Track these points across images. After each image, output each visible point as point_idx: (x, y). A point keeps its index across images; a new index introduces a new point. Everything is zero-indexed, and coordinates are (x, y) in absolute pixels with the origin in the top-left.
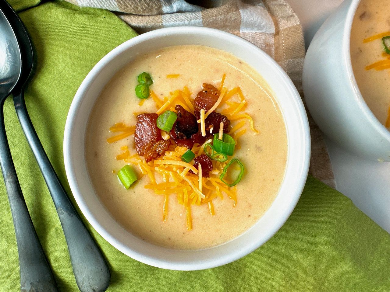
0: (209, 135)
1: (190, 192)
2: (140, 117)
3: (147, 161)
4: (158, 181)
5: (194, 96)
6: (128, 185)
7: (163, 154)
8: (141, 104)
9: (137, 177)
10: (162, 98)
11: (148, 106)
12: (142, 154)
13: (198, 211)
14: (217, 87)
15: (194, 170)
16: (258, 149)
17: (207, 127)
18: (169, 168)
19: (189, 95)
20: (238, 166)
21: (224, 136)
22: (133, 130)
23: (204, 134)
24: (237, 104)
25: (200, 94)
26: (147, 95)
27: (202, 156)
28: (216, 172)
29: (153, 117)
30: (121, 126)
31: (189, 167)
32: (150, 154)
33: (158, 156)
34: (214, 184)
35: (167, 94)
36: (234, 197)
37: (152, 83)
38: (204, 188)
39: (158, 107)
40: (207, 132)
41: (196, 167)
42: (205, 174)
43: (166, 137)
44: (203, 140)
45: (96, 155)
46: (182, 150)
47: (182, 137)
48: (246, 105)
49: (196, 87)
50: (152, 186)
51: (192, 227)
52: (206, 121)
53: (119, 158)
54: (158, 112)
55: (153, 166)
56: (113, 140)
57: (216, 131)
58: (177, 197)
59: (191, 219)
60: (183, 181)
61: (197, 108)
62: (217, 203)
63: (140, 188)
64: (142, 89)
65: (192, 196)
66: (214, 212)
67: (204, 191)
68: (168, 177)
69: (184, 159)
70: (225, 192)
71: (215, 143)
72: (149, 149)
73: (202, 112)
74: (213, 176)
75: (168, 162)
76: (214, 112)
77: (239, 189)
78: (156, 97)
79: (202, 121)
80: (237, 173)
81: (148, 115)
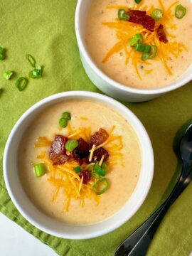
0: (93, 160)
1: (72, 190)
2: (58, 136)
3: (54, 164)
4: (57, 177)
5: (93, 133)
6: (38, 175)
7: (64, 162)
8: (60, 130)
9: (44, 170)
10: (74, 130)
11: (64, 132)
12: (52, 159)
13: (74, 202)
14: (108, 131)
15: (78, 178)
16: (121, 176)
17: (93, 156)
18: (65, 172)
19: (90, 132)
20: (106, 183)
21: (102, 164)
22: (51, 144)
23: (90, 160)
24: (116, 146)
25: (97, 133)
26: (65, 125)
27: (87, 170)
28: (91, 183)
29: (65, 140)
30: (45, 139)
31: (76, 176)
32: (56, 161)
33: (60, 163)
34: (88, 189)
35: (77, 128)
36: (97, 200)
37: (70, 118)
38: (81, 190)
39: (70, 134)
41: (81, 177)
42: (85, 182)
43: (68, 154)
44: (89, 163)
45: (25, 151)
46: (76, 164)
47: (77, 157)
48: (122, 148)
49: (95, 129)
50: (52, 179)
51: (67, 210)
52: (94, 152)
53: (38, 157)
54: (69, 137)
55: (56, 168)
56: (38, 146)
57: (99, 160)
58: (65, 190)
59: (68, 204)
60: (70, 182)
61: (92, 142)
62: (87, 201)
63: (46, 177)
64: (63, 121)
65: (73, 193)
66: (83, 206)
67: (81, 192)
68: (63, 177)
69: (76, 170)
70: (93, 196)
71: (96, 167)
72: (56, 158)
73: (94, 146)
74: (90, 184)
75: (65, 169)
76: (101, 148)
77: (102, 196)
78: (70, 128)
79: (92, 151)
80: (103, 186)
81: (62, 137)
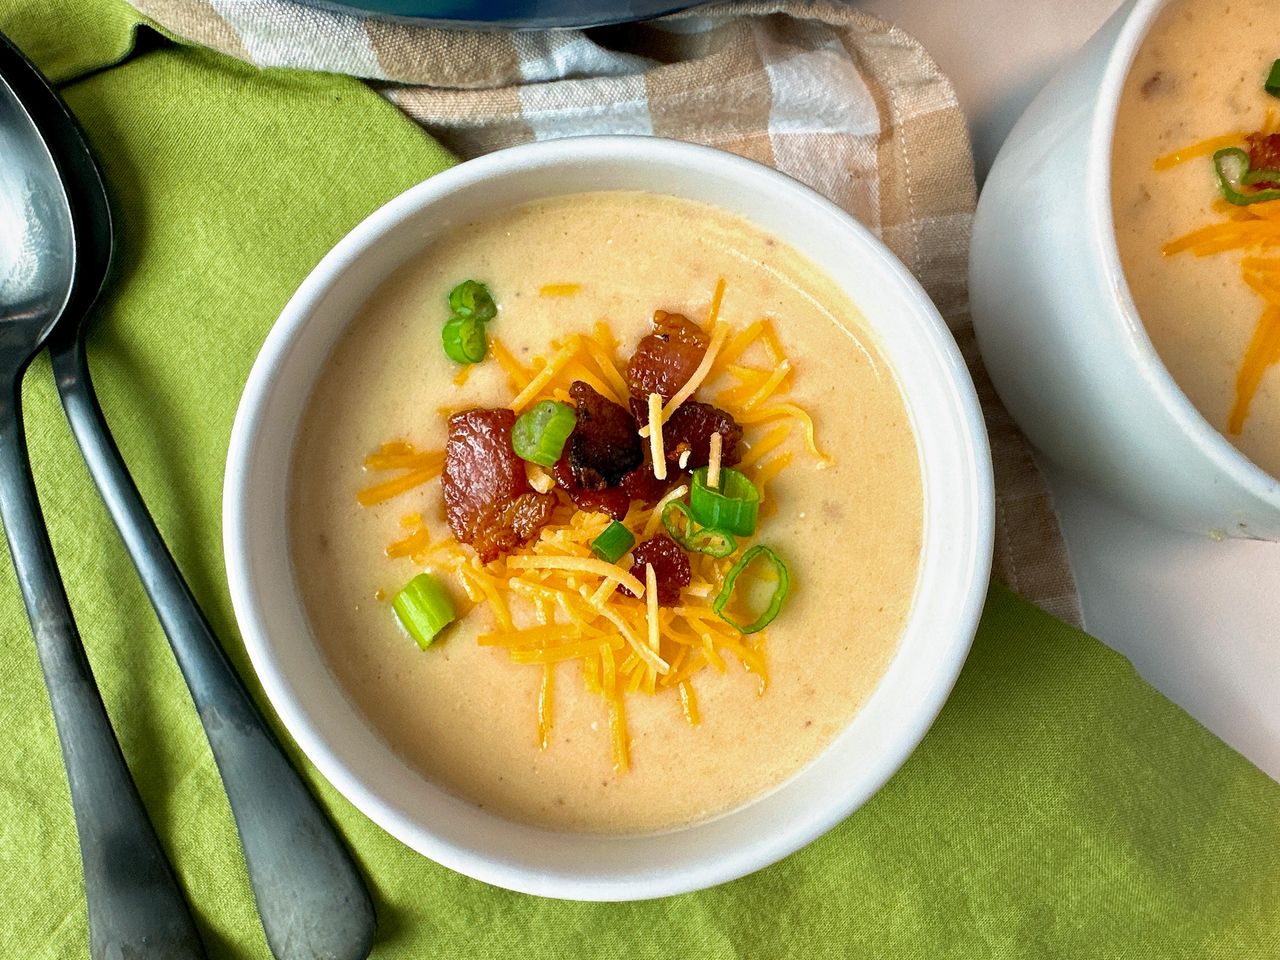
0: (675, 475)
1: (623, 653)
2: (459, 421)
3: (485, 561)
4: (521, 620)
5: (627, 350)
6: (427, 635)
7: (536, 535)
8: (460, 380)
9: (454, 611)
10: (527, 360)
11: (484, 385)
12: (468, 539)
13: (648, 713)
14: (700, 320)
15: (632, 584)
16: (832, 512)
17: (670, 449)
18: (555, 581)
19: (612, 348)
20: (770, 569)
21: (723, 476)
22: (439, 462)
23: (660, 472)
24: (765, 373)
25: (647, 342)
26: (481, 350)
27: (657, 538)
28: (701, 590)
29: (502, 422)
30: (399, 451)
31: (617, 575)
32: (492, 537)
33: (518, 542)
34: (696, 625)
35: (541, 349)
36: (761, 667)
37: (494, 312)
38: (663, 639)
39: (515, 389)
40: (672, 465)
41: (639, 573)
42: (669, 596)
43: (542, 483)
44: (657, 490)
45: (324, 543)
46: (595, 522)
47: (592, 482)
48: (791, 377)
49: (633, 324)
50: (504, 637)
51: (629, 763)
52: (667, 429)
53: (397, 552)
54: (516, 403)
55: (503, 575)
56: (377, 496)
57: (699, 460)
58: (583, 670)
59: (626, 738)
60: (600, 622)
61: (638, 389)
62: (708, 687)
63: (465, 644)
64: (464, 331)
65: (627, 667)
66: (696, 715)
67: (667, 650)
68: (550, 606)
69: (600, 550)
70: (731, 650)
71: (696, 500)
72: (489, 521)
73: (654, 401)
74: (695, 601)
75: (550, 563)
76: (690, 402)
77: (776, 642)
78: (508, 356)
79: (653, 431)
80: (766, 590)
81: (484, 414)
